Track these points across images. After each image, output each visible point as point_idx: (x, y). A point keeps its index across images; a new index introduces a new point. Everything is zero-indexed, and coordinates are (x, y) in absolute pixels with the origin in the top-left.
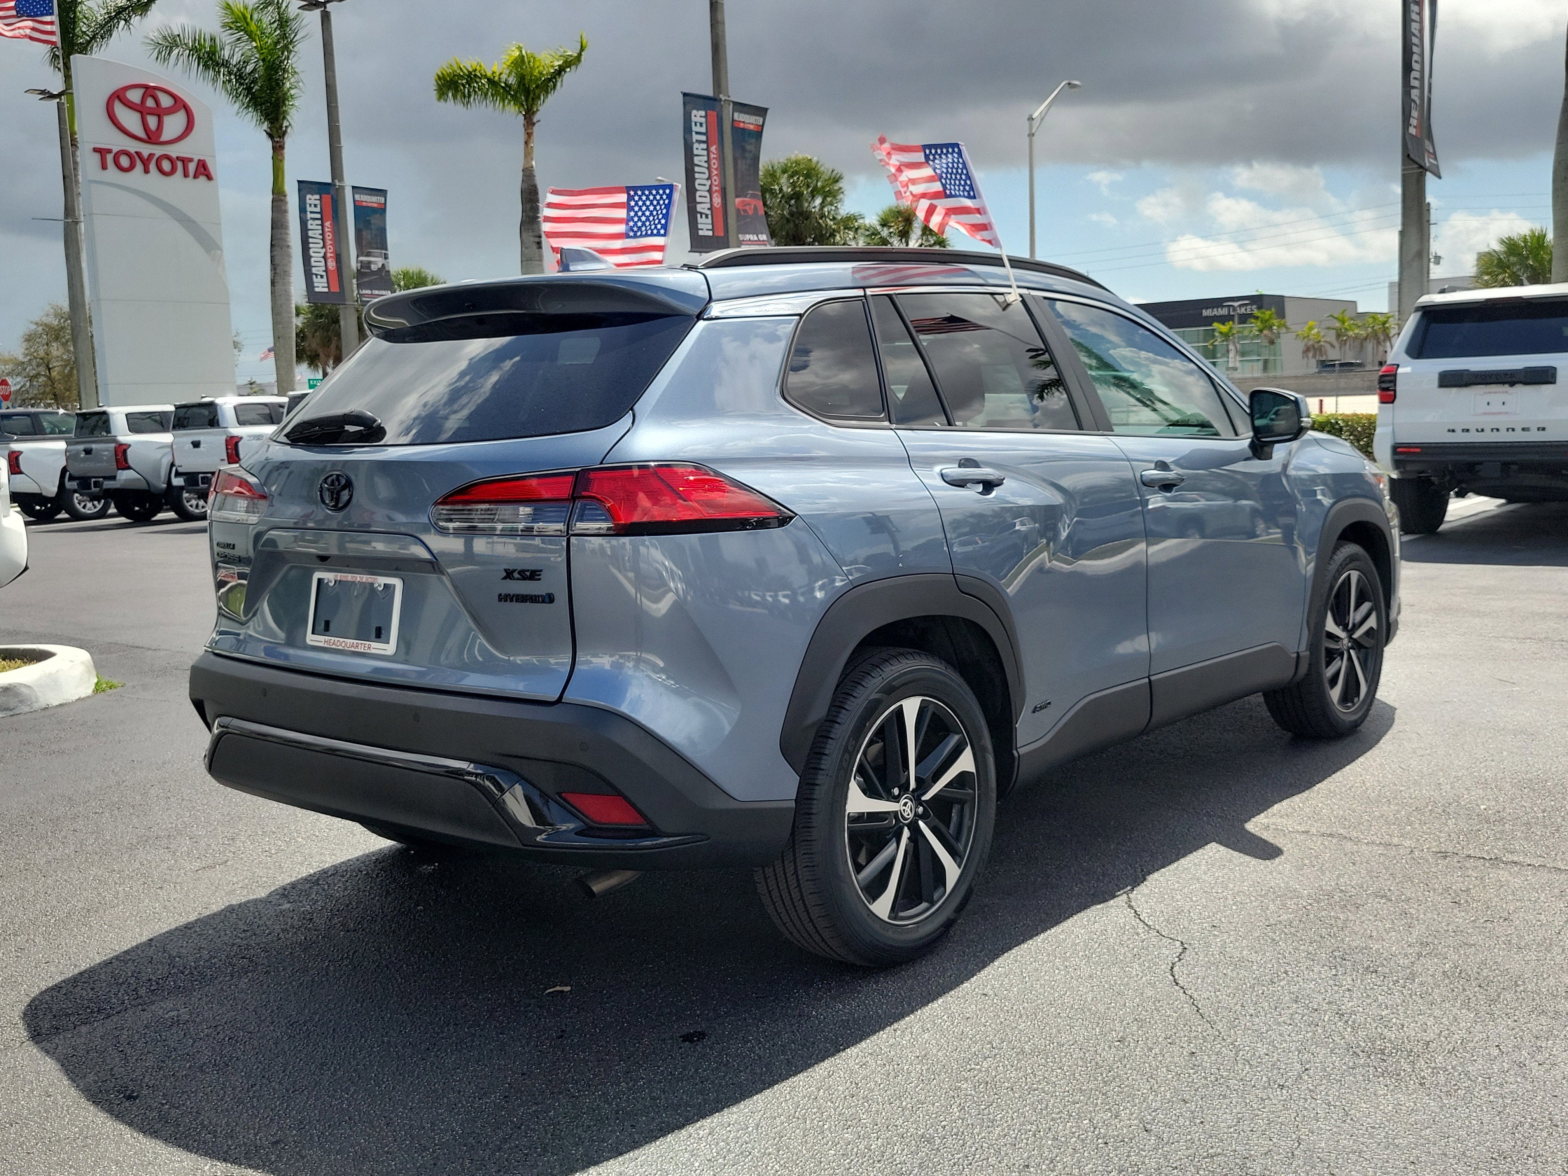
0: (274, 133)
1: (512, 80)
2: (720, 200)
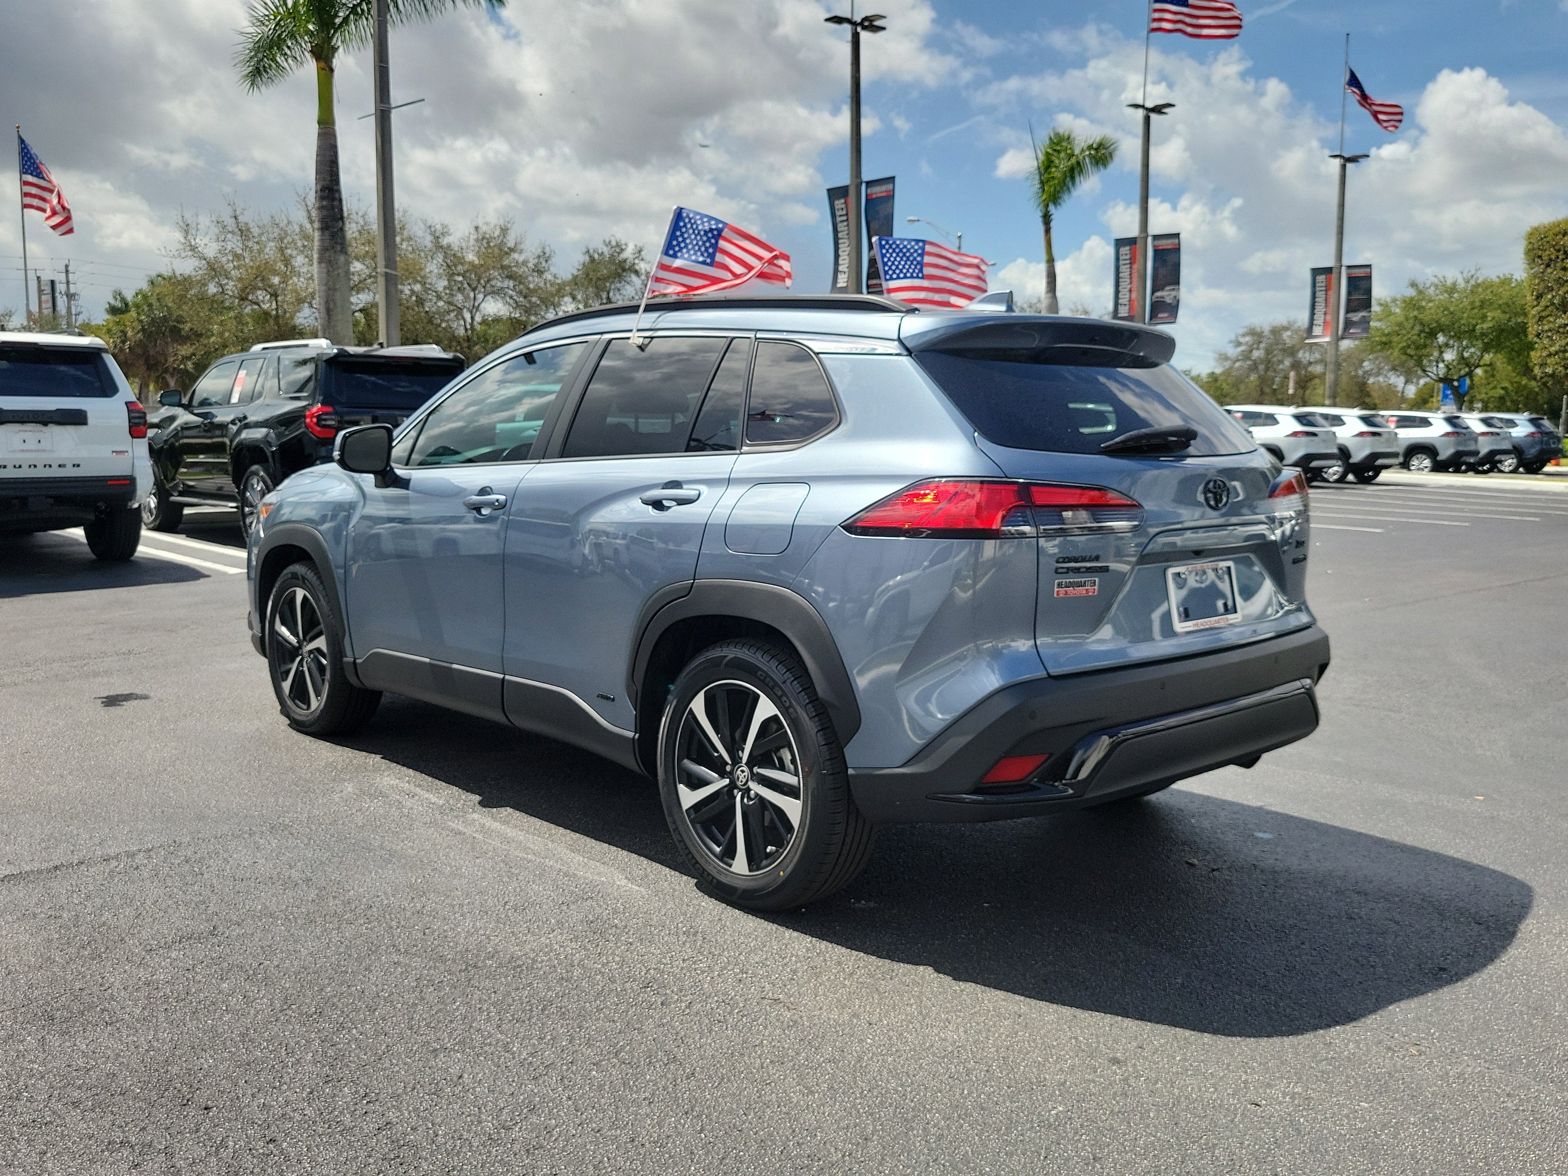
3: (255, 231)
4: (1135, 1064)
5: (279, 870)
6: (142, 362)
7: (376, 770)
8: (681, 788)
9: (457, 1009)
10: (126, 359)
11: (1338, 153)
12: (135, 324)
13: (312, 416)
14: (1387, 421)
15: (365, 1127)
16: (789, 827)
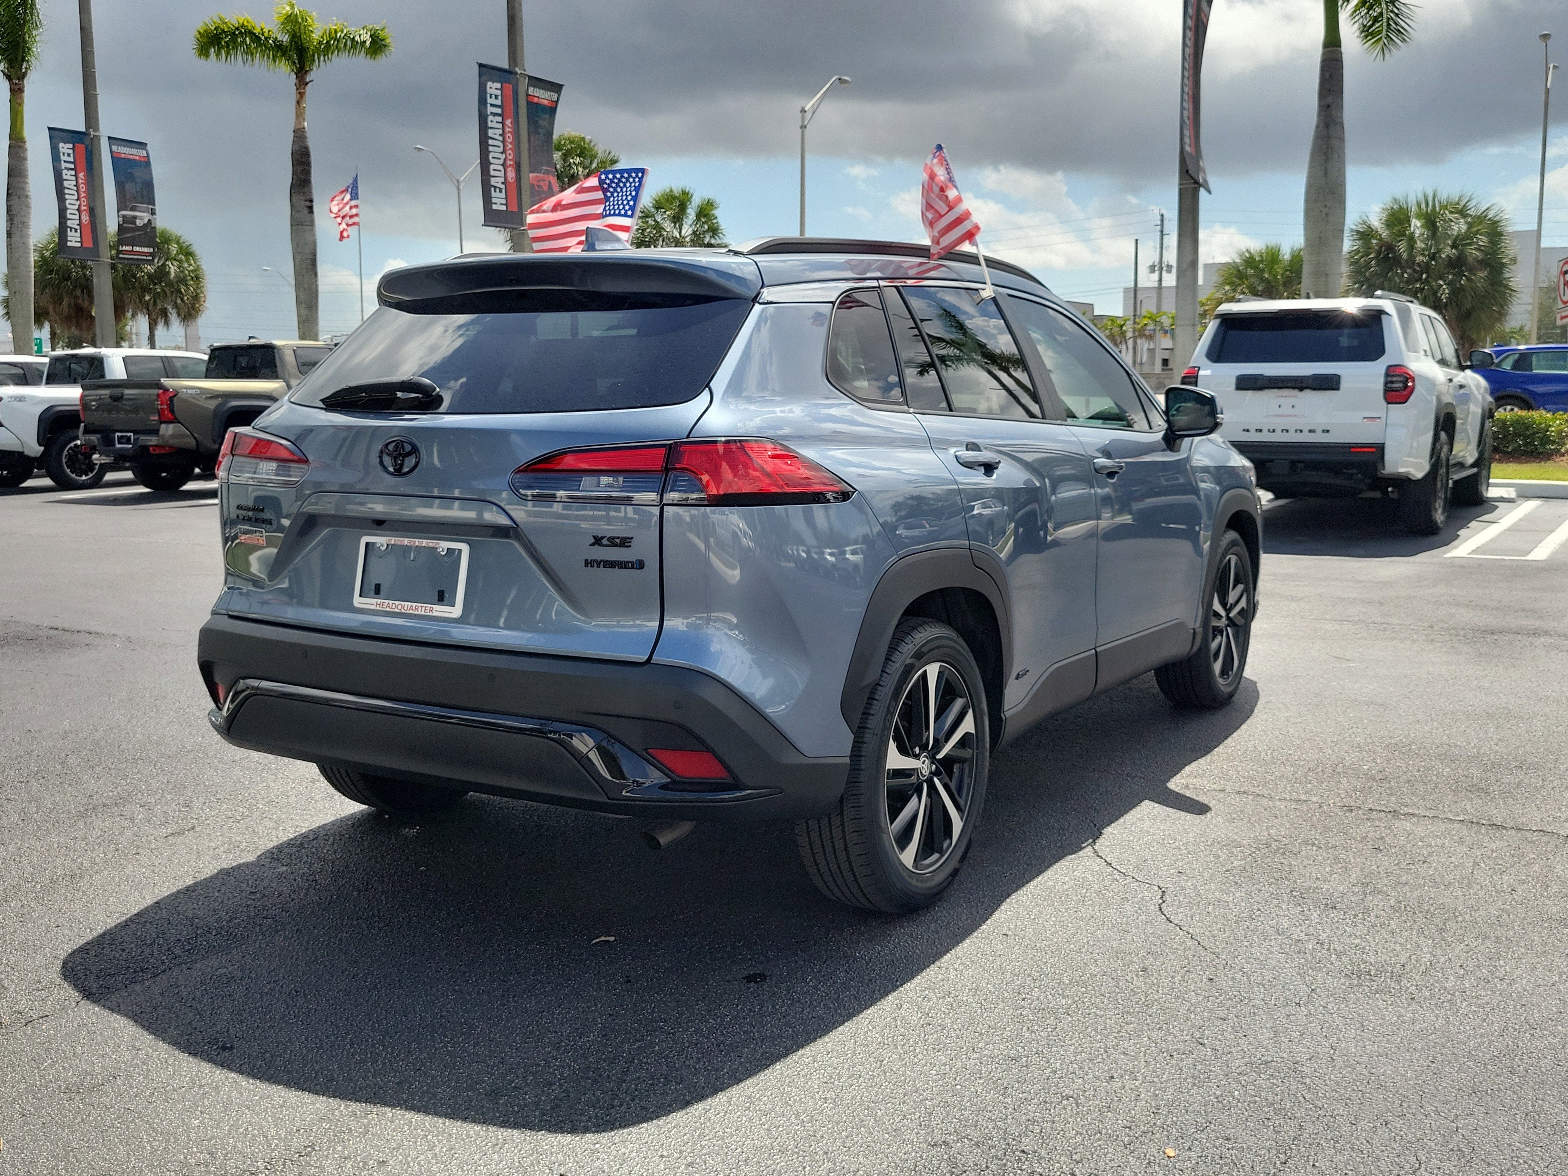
0: (13, 76)
1: (285, 38)
2: (514, 175)
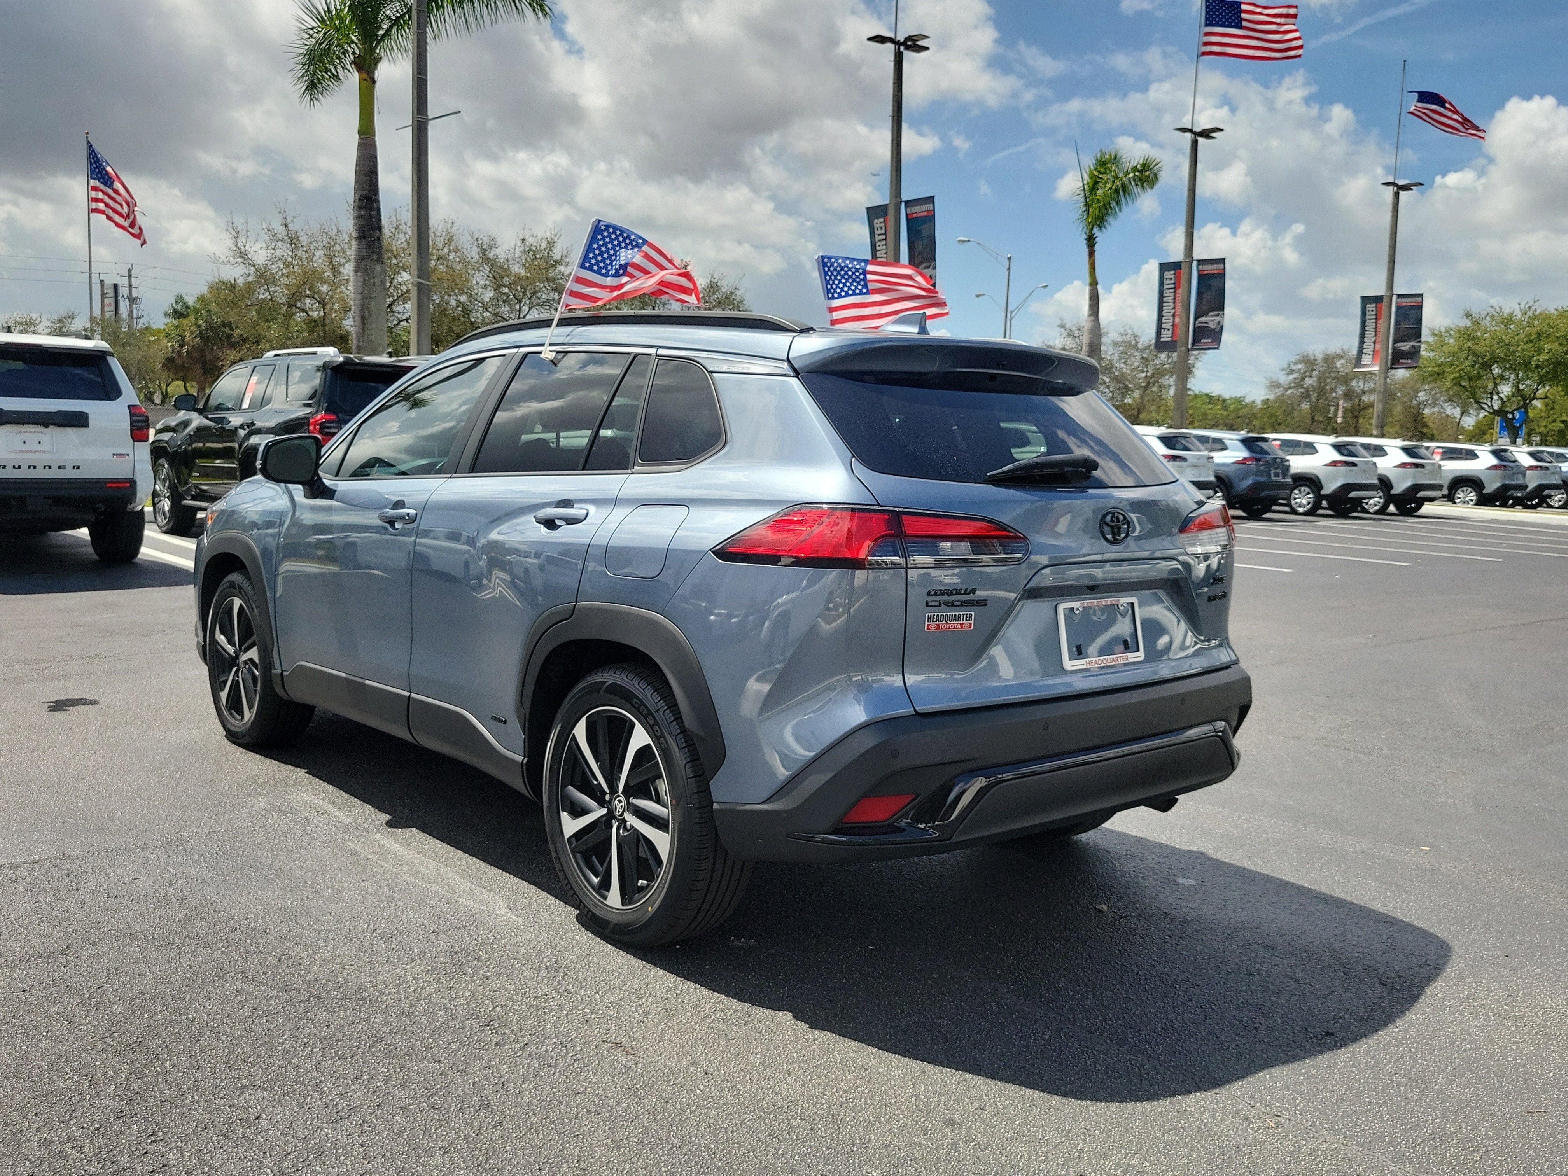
3: (304, 240)
4: (970, 1127)
5: (157, 887)
6: (198, 366)
7: (297, 784)
8: (565, 816)
9: (283, 1043)
10: (184, 363)
11: (1391, 180)
12: (194, 328)
13: (315, 423)
14: (1433, 453)
15: (139, 1168)
16: (659, 862)
